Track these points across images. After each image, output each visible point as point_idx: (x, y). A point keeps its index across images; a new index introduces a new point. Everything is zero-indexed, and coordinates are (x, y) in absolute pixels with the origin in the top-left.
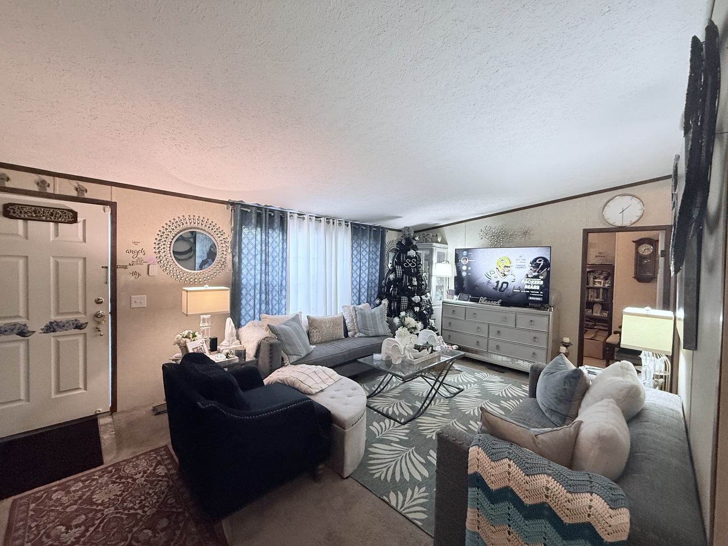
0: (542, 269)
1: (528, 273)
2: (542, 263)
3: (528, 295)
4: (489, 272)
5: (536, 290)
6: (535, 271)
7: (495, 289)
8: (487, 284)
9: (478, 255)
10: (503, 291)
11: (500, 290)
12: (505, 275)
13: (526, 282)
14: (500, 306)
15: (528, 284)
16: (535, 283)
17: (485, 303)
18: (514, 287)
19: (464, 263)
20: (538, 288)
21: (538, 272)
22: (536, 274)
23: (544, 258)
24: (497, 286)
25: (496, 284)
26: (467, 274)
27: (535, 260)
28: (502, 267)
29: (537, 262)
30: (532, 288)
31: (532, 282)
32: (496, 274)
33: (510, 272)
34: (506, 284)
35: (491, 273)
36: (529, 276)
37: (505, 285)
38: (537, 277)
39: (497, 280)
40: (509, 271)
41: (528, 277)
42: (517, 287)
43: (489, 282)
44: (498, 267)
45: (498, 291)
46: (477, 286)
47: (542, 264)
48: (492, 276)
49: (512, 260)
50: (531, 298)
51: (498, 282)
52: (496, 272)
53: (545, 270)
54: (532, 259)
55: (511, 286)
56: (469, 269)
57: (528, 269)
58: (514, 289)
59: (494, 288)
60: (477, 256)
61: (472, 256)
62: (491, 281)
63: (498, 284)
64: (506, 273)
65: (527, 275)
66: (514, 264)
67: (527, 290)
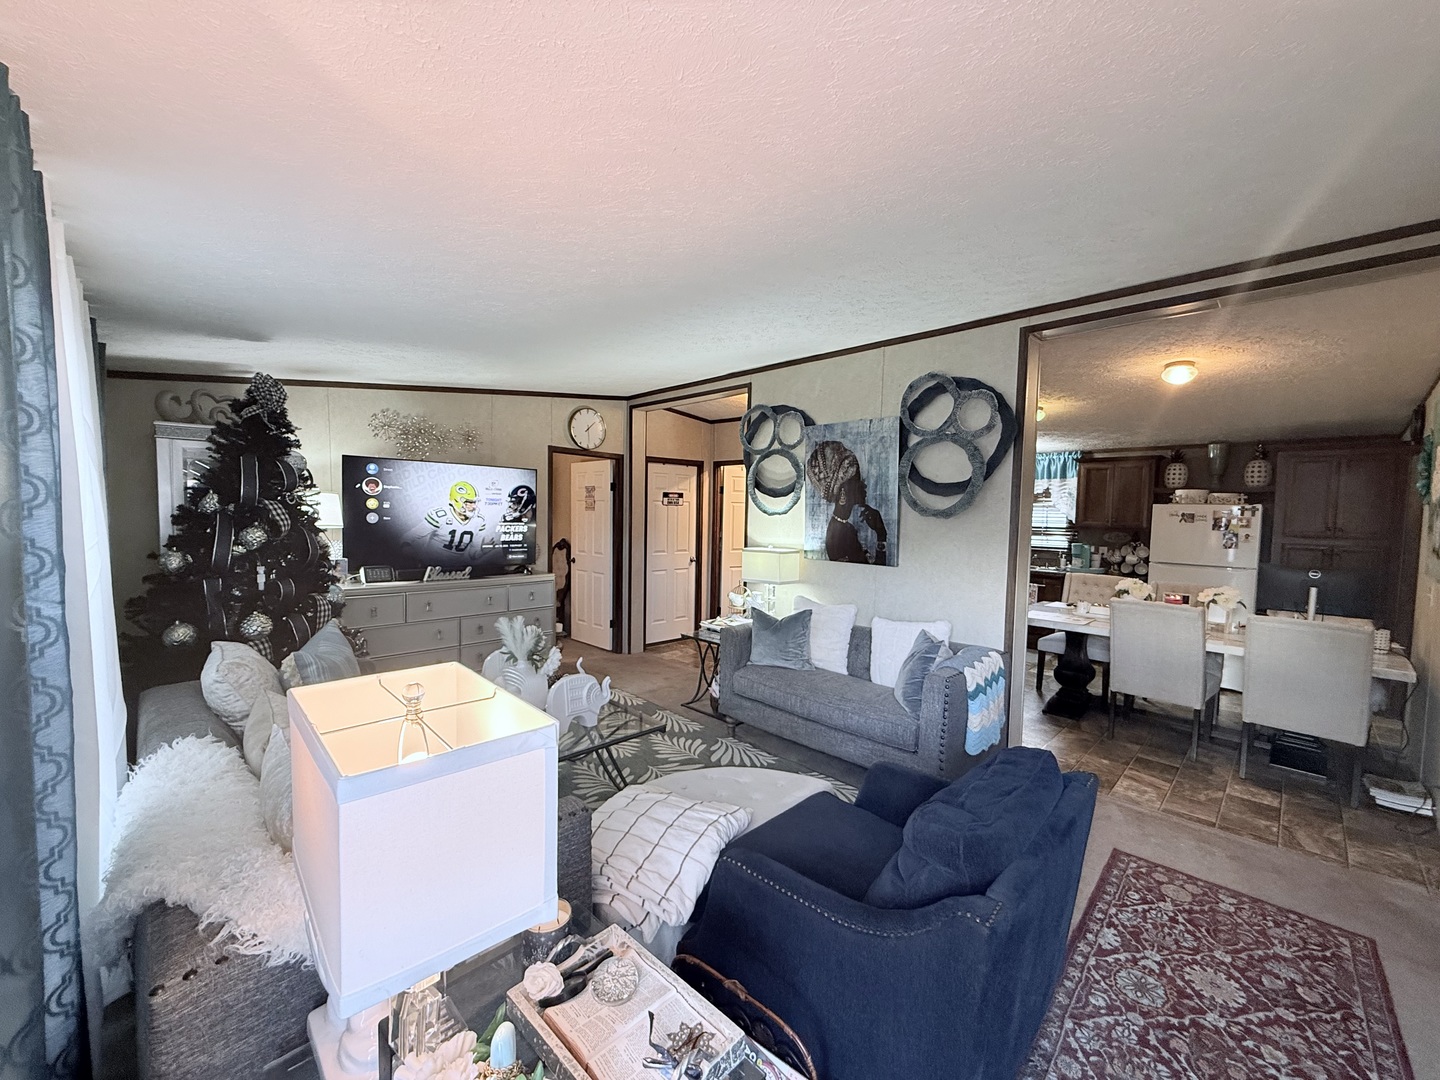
0: (525, 506)
1: (505, 513)
2: (525, 495)
3: (506, 551)
4: (434, 513)
5: (517, 542)
6: (515, 510)
7: (449, 546)
8: (431, 538)
9: (407, 474)
10: (463, 550)
11: (457, 547)
12: (467, 518)
13: (504, 529)
14: (470, 578)
15: (505, 533)
16: (517, 531)
17: (438, 578)
18: (483, 540)
19: (370, 493)
20: (520, 537)
21: (520, 512)
22: (517, 514)
23: (528, 488)
24: (452, 541)
25: (449, 538)
26: (381, 518)
27: (515, 491)
28: (461, 504)
29: (519, 494)
30: (512, 538)
31: (512, 529)
32: (449, 515)
33: (476, 512)
34: (469, 536)
35: (440, 514)
36: (507, 519)
37: (467, 538)
38: (518, 520)
39: (451, 528)
40: (474, 509)
41: (505, 521)
42: (487, 540)
43: (434, 534)
44: (453, 503)
45: (454, 550)
46: (408, 544)
47: (525, 498)
48: (442, 521)
49: (477, 488)
50: (510, 557)
51: (453, 533)
52: (448, 512)
53: (530, 507)
54: (510, 490)
55: (477, 540)
56: (386, 505)
57: (505, 507)
58: (483, 544)
59: (445, 546)
60: (406, 478)
61: (392, 475)
62: (440, 532)
63: (453, 537)
64: (468, 514)
65: (504, 517)
66: (483, 496)
67: (504, 543)
